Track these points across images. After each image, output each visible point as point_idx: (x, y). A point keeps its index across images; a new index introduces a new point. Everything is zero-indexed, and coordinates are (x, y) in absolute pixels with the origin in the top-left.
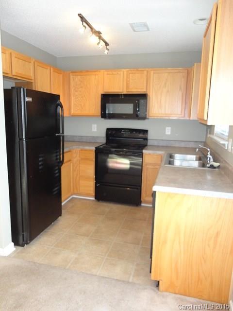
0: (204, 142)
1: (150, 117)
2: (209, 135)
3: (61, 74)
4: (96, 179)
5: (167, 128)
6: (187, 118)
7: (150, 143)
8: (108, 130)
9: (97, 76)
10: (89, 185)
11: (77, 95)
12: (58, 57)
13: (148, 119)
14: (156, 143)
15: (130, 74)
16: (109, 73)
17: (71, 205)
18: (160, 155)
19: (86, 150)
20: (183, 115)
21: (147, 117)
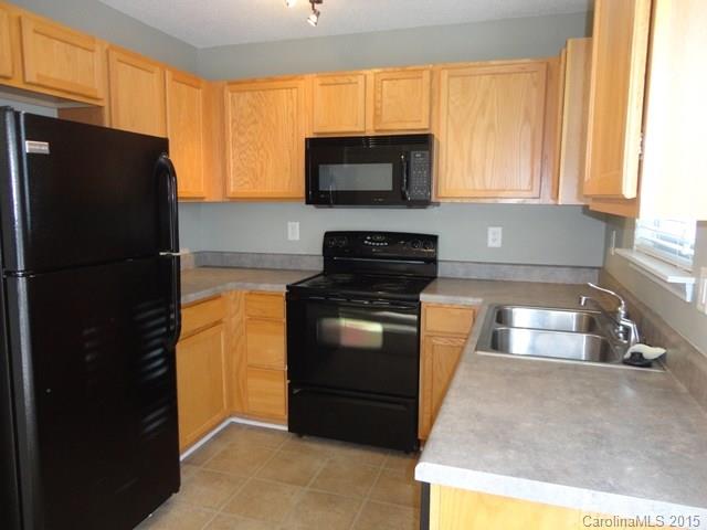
0: (599, 268)
1: (441, 201)
2: (614, 251)
3: (198, 88)
4: (290, 374)
5: (491, 230)
6: (547, 200)
7: (442, 270)
8: (329, 236)
9: (294, 91)
10: (271, 391)
11: (243, 145)
12: (200, 46)
13: (438, 204)
14: (460, 273)
15: (385, 82)
16: (326, 81)
17: (220, 447)
18: (469, 307)
19: (262, 294)
20: (536, 194)
21: (433, 199)
